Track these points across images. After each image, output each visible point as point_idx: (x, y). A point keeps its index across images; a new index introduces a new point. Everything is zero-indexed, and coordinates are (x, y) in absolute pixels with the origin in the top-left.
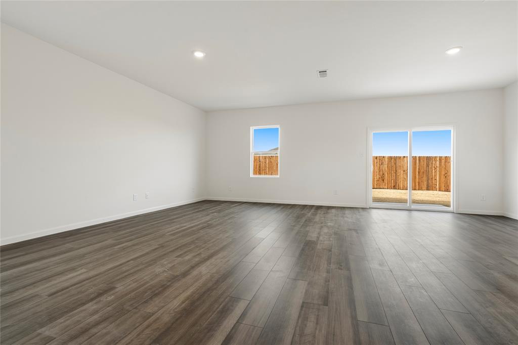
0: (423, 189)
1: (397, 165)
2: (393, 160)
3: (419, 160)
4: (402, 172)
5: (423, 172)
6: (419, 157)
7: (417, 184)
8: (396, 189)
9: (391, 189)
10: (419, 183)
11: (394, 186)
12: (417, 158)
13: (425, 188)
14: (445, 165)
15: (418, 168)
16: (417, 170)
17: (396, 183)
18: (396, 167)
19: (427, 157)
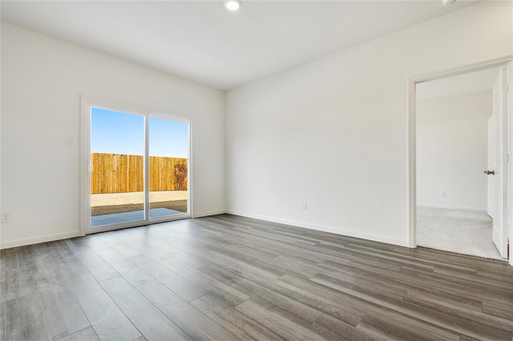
0: (134, 190)
1: (105, 165)
2: (100, 157)
3: (130, 160)
4: (111, 172)
5: (134, 173)
6: (130, 156)
7: (128, 185)
8: (104, 193)
9: (99, 193)
10: (129, 184)
11: (102, 190)
12: (128, 158)
13: (136, 189)
14: (153, 165)
15: (128, 167)
16: (128, 170)
17: (105, 185)
18: (104, 167)
19: (138, 156)
